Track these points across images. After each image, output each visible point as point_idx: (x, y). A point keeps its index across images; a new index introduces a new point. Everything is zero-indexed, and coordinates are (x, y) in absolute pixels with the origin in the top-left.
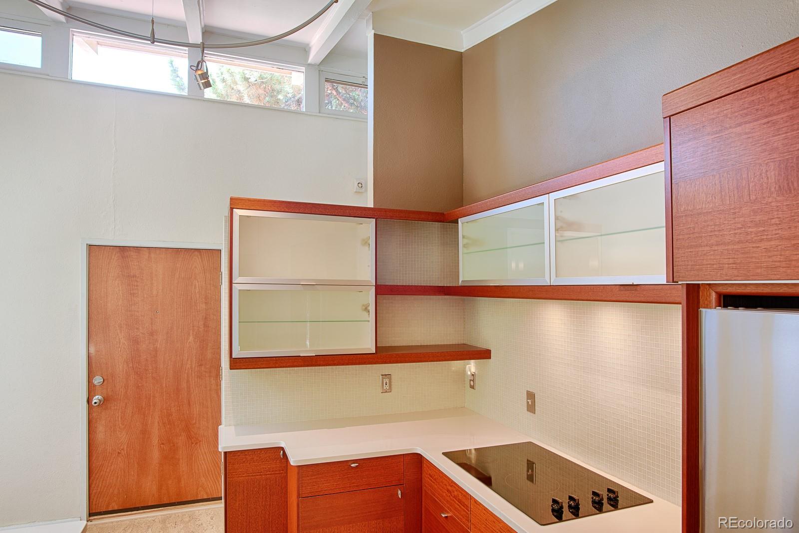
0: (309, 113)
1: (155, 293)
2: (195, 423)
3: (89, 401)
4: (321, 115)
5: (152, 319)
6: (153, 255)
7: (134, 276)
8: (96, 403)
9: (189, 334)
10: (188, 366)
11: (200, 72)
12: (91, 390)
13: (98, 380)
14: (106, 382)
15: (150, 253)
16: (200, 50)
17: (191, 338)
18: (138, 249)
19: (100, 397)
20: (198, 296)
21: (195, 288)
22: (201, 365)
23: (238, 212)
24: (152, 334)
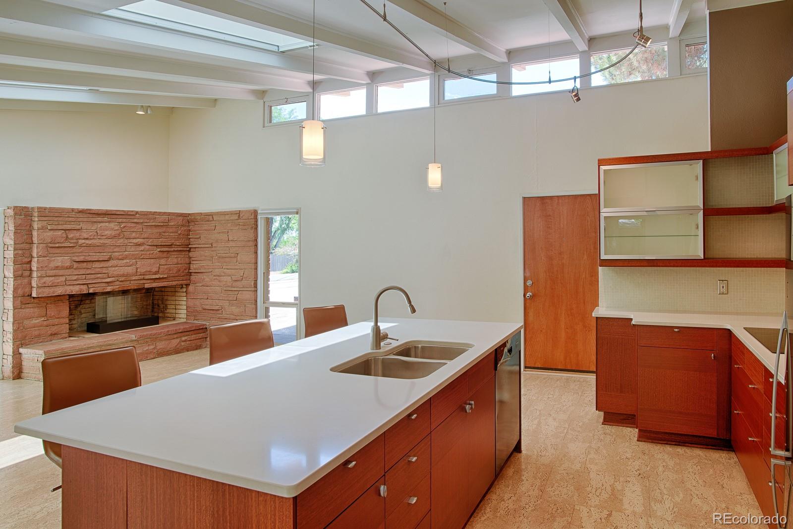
0: (671, 78)
1: (562, 226)
2: (588, 317)
3: (525, 296)
4: (682, 76)
5: (560, 244)
6: (560, 201)
7: (550, 216)
8: (528, 297)
9: (584, 254)
10: (584, 276)
11: (574, 94)
12: (526, 289)
13: (529, 283)
14: (534, 284)
15: (558, 200)
16: (573, 80)
17: (585, 257)
18: (551, 198)
19: (531, 294)
20: (589, 227)
21: (588, 222)
22: (592, 276)
23: (603, 168)
24: (560, 254)
